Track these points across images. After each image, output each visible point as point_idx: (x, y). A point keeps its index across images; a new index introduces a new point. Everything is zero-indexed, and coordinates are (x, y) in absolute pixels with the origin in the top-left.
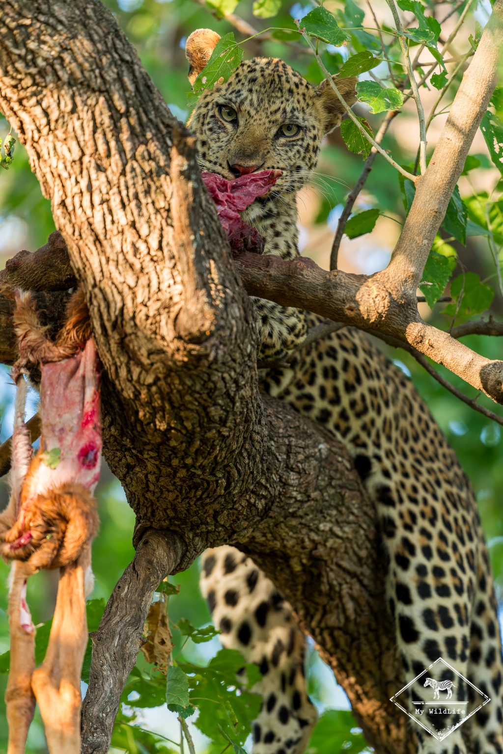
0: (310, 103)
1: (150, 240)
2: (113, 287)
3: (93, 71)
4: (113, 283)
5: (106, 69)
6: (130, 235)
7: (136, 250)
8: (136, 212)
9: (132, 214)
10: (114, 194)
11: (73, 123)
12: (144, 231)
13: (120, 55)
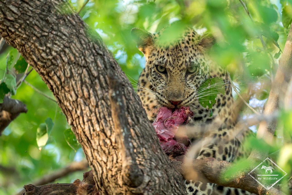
0: (196, 49)
1: (111, 138)
2: (97, 163)
3: (80, 57)
4: (97, 162)
5: (87, 56)
6: (102, 136)
7: (105, 144)
8: (104, 124)
9: (102, 125)
10: (93, 116)
11: (72, 83)
12: (108, 133)
13: (96, 51)
